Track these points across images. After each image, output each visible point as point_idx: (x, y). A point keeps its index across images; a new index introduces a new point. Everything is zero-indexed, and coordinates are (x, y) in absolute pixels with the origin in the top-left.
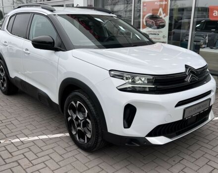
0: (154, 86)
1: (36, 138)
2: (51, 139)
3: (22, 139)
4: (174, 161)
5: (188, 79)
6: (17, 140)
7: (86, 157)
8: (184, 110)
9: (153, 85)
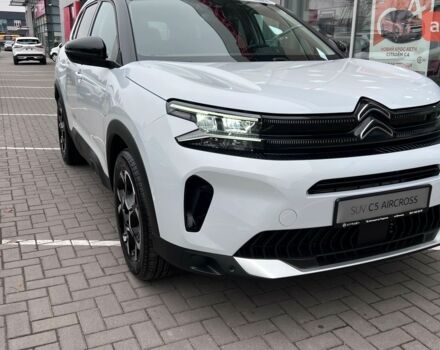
0: (260, 140)
1: (67, 243)
2: (91, 247)
3: (40, 242)
4: (321, 327)
5: (361, 132)
6: (33, 242)
7: (134, 289)
8: (336, 204)
9: (260, 137)
